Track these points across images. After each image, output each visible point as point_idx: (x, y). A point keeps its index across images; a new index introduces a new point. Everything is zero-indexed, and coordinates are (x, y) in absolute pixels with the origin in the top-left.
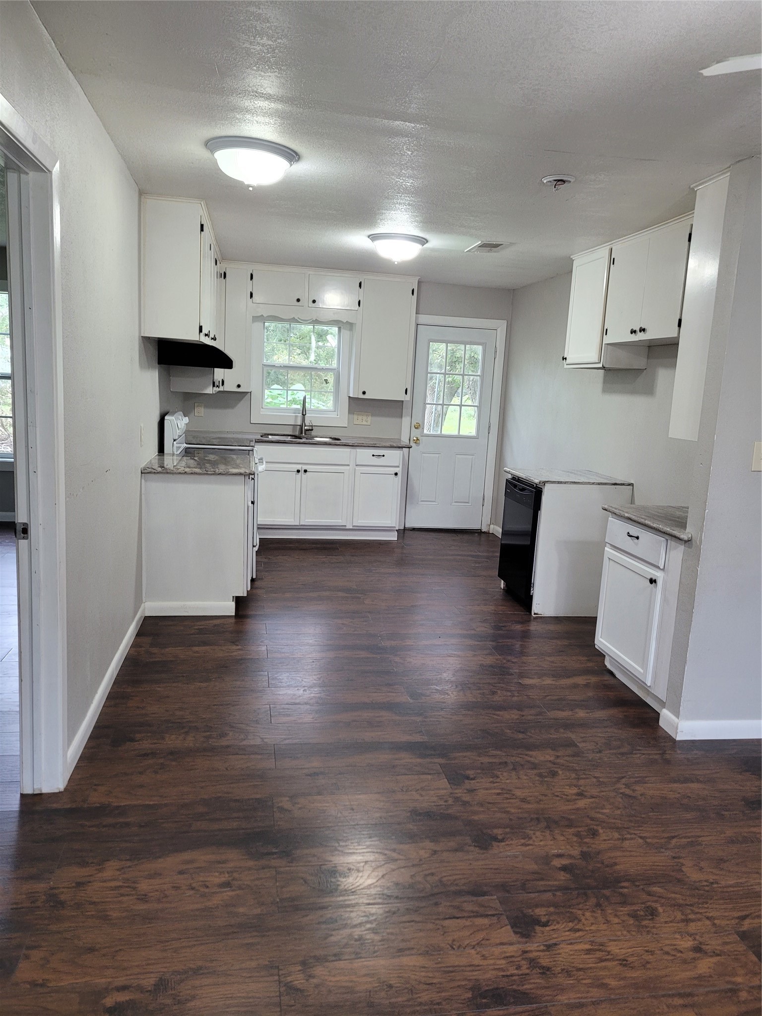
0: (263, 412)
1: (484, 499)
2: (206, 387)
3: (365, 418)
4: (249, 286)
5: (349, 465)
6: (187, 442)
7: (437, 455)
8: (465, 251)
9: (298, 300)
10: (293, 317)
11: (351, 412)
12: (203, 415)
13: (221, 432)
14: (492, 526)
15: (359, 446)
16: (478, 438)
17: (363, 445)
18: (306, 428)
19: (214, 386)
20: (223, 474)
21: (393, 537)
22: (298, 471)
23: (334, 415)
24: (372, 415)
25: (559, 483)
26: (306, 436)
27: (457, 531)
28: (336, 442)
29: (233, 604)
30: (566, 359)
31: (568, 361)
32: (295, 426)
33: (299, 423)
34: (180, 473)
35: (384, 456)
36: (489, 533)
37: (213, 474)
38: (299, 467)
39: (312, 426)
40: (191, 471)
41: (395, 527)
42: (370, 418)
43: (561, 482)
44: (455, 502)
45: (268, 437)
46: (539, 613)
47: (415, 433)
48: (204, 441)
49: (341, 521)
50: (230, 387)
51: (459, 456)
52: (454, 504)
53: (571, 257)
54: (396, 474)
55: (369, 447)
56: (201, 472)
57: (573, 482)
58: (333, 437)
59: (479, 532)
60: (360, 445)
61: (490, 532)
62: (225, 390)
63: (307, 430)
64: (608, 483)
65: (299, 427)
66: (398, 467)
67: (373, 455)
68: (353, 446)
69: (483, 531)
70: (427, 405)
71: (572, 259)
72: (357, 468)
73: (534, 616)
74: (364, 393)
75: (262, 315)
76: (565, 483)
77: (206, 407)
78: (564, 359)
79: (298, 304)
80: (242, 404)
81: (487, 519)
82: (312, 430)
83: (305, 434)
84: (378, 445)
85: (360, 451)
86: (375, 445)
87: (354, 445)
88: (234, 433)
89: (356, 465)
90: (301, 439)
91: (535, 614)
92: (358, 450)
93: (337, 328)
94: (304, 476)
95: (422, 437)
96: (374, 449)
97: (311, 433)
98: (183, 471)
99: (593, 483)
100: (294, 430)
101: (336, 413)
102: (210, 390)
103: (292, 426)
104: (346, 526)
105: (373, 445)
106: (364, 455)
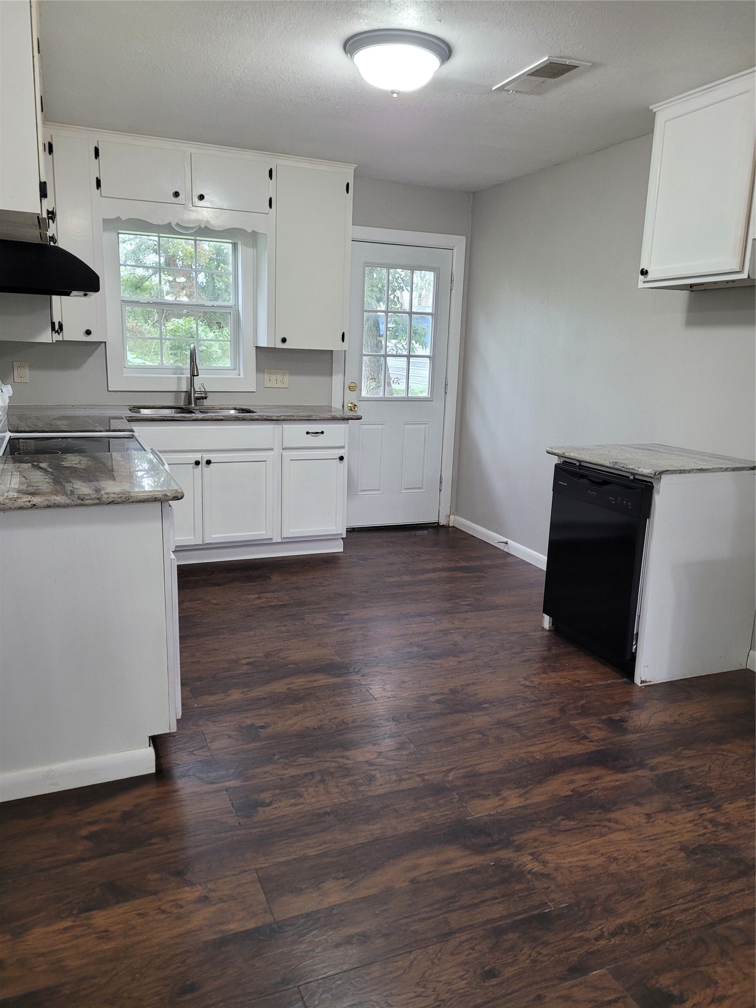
0: (126, 373)
1: (441, 482)
2: (39, 331)
3: (280, 378)
4: (93, 169)
5: (272, 449)
6: (11, 429)
7: (380, 427)
8: (493, 89)
9: (176, 194)
10: (167, 222)
11: (260, 369)
12: (28, 382)
13: (61, 407)
14: (452, 517)
15: (286, 420)
16: (432, 401)
17: (293, 418)
18: (196, 395)
19: (53, 329)
20: (118, 503)
21: (337, 548)
22: (197, 463)
23: (233, 375)
24: (291, 373)
25: (682, 472)
26: (197, 408)
27: (409, 528)
28: (245, 415)
29: (151, 751)
30: (647, 272)
31: (650, 277)
32: (179, 393)
33: (184, 388)
34: (21, 508)
35: (322, 433)
36: (449, 527)
37: (97, 504)
38: (197, 456)
39: (205, 392)
40: (46, 503)
41: (342, 534)
42: (287, 378)
43: (684, 470)
44: (405, 489)
45: (139, 412)
46: (648, 680)
47: (351, 397)
48: (41, 425)
49: (265, 532)
50: (74, 332)
51: (408, 427)
52: (404, 491)
53: (650, 108)
54: (341, 458)
55: (302, 420)
56: (68, 501)
57: (699, 470)
58: (238, 407)
59: (435, 527)
60: (288, 418)
61: (450, 525)
62: (65, 339)
63: (197, 399)
64: (745, 467)
65: (183, 394)
66: (343, 447)
67: (308, 433)
68: (278, 420)
69: (441, 524)
70: (364, 357)
71: (652, 110)
72: (285, 453)
73: (640, 685)
74: (284, 340)
75: (119, 217)
76: (690, 471)
77: (32, 367)
78: (644, 273)
79: (175, 200)
80: (93, 362)
81: (445, 509)
82: (206, 398)
83: (196, 404)
84: (315, 418)
85: (288, 427)
86: (310, 418)
87: (279, 418)
88: (85, 407)
89: (283, 449)
90: (191, 412)
91: (642, 682)
92: (284, 426)
93: (231, 245)
94: (207, 470)
95: (359, 402)
96: (308, 424)
97: (203, 403)
98: (28, 504)
99: (726, 470)
100: (177, 399)
101: (236, 372)
102: (47, 337)
103: (174, 393)
104: (272, 539)
105: (308, 418)
106: (295, 432)
